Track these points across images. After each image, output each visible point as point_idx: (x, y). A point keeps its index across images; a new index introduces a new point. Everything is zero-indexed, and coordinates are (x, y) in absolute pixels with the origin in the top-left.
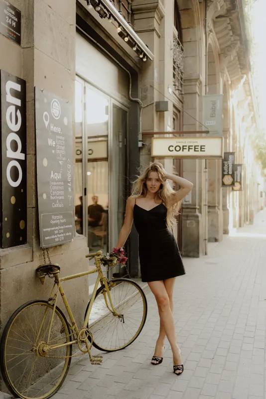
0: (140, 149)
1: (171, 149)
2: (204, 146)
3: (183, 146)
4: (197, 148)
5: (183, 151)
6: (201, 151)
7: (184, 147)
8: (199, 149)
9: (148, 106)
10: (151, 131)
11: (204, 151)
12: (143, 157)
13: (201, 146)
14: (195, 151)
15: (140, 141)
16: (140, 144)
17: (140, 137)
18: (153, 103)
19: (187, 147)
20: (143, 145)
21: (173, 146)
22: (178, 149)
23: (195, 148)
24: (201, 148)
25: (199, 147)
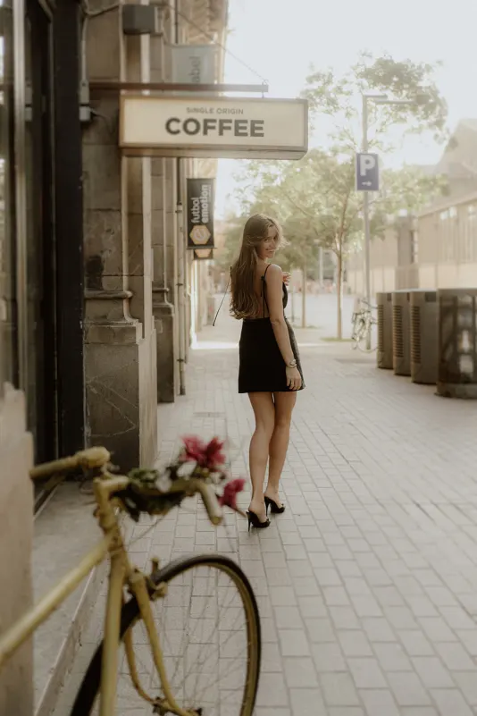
0: (86, 126)
1: (174, 126)
2: (262, 122)
3: (206, 121)
4: (245, 128)
5: (205, 133)
6: (253, 134)
7: (210, 124)
8: (248, 131)
9: (102, 13)
10: (114, 81)
11: (262, 135)
12: (91, 151)
13: (253, 122)
14: (237, 134)
15: (83, 105)
16: (84, 114)
17: (84, 95)
18: (117, 7)
19: (217, 125)
20: (92, 115)
21: (177, 120)
22: (191, 127)
23: (237, 128)
24: (253, 128)
25: (248, 126)
